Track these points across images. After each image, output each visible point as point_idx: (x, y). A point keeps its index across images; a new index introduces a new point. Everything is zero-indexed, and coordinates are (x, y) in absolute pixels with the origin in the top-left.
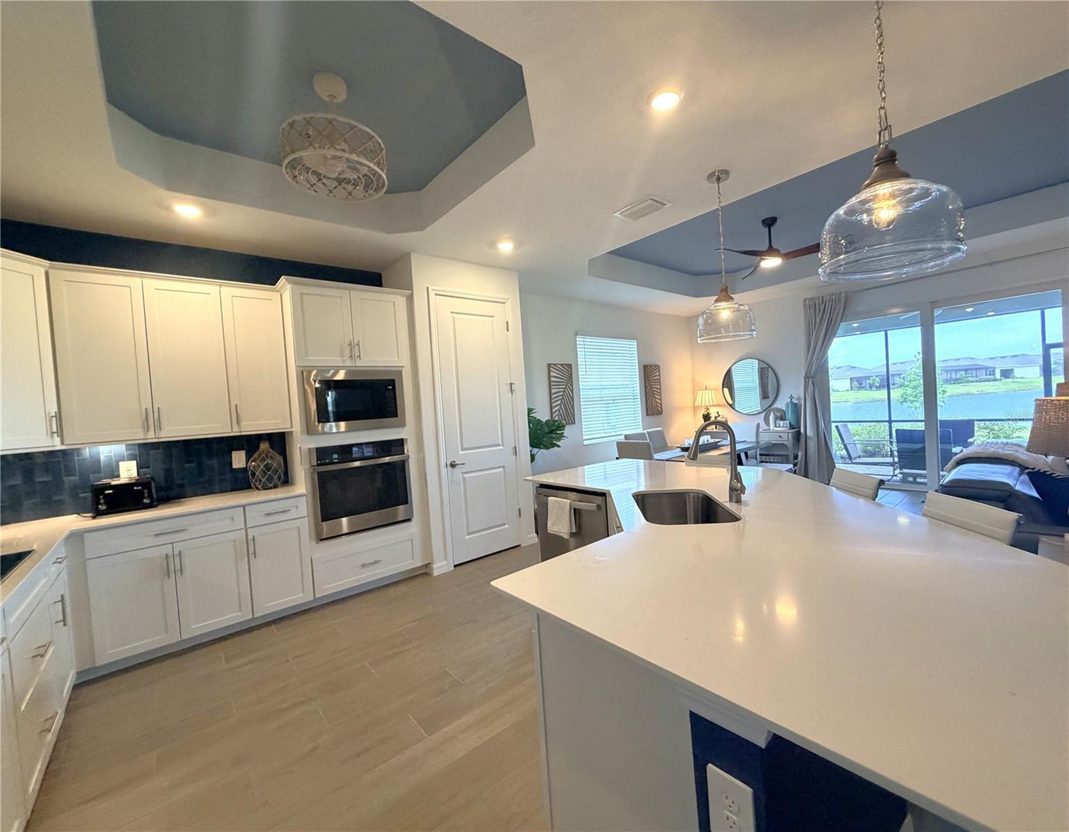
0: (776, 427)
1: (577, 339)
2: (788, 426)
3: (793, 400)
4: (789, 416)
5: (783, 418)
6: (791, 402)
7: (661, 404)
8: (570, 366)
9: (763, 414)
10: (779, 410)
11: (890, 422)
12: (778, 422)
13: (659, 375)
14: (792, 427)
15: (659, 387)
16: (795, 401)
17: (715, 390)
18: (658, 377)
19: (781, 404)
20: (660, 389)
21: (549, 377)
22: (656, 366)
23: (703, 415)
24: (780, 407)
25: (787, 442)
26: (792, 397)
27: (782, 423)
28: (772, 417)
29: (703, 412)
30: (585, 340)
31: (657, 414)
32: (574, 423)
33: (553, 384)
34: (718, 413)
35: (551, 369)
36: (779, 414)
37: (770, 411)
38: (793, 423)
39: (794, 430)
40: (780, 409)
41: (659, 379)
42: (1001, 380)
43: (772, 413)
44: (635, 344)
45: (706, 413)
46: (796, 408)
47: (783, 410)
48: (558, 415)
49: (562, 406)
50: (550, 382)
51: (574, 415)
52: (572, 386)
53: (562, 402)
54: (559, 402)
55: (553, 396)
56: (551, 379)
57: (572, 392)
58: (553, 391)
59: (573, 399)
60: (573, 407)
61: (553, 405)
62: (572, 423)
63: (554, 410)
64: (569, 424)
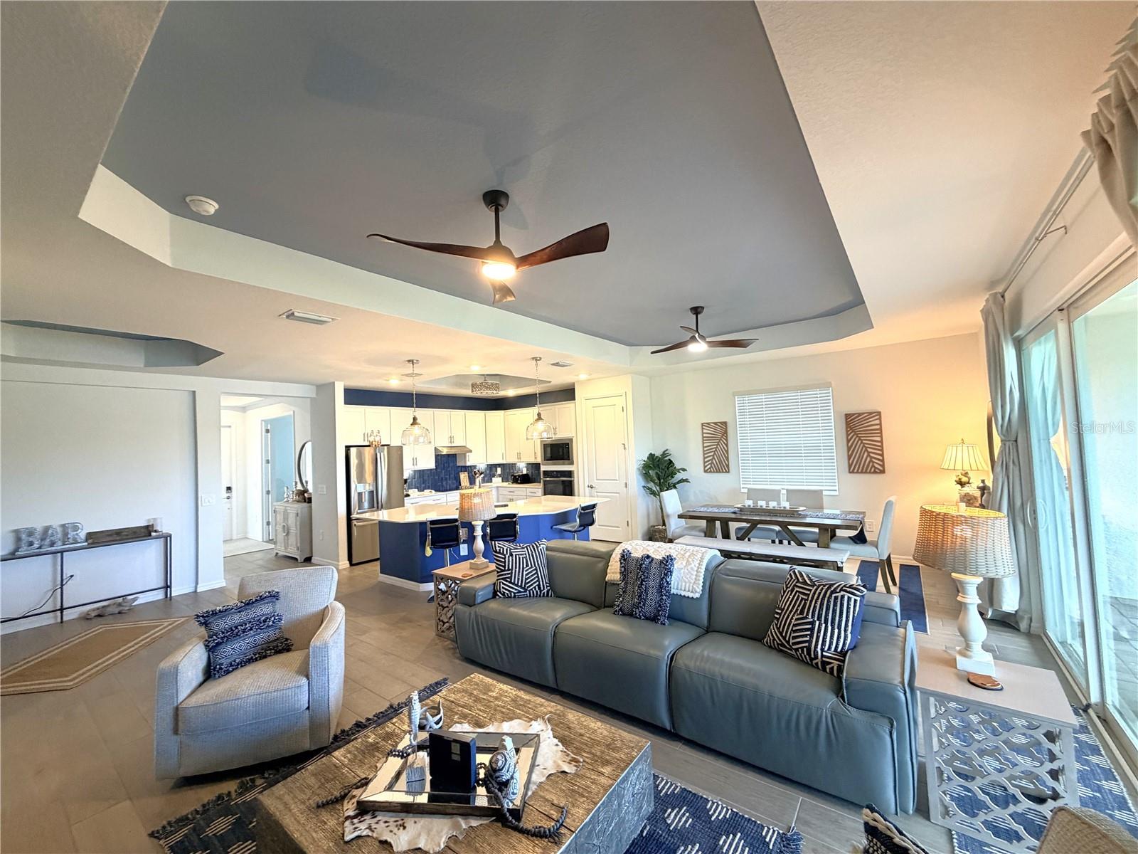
1: (737, 399)
7: (882, 460)
8: (727, 424)
13: (880, 425)
15: (878, 439)
18: (877, 427)
20: (881, 442)
21: (703, 433)
22: (871, 413)
30: (746, 398)
31: (873, 473)
32: (729, 472)
34: (983, 481)
35: (704, 427)
41: (880, 429)
48: (711, 464)
49: (715, 457)
50: (703, 437)
51: (728, 466)
52: (727, 440)
53: (715, 454)
54: (712, 454)
55: (705, 449)
56: (705, 435)
57: (727, 445)
58: (705, 445)
59: (727, 451)
60: (727, 458)
61: (706, 456)
62: (726, 472)
63: (706, 460)
64: (723, 472)
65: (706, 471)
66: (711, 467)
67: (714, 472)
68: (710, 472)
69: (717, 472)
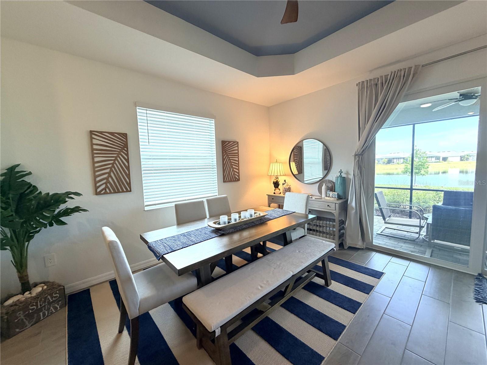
0: (326, 196)
1: (138, 110)
2: (336, 197)
3: (342, 174)
4: (338, 187)
5: (332, 189)
6: (341, 176)
7: (239, 173)
8: (125, 135)
9: (318, 184)
10: (330, 182)
11: (411, 189)
12: (329, 192)
13: (238, 150)
14: (339, 197)
15: (237, 159)
16: (344, 175)
17: (283, 163)
18: (237, 151)
19: (333, 176)
20: (238, 161)
21: (92, 144)
22: (234, 142)
23: (274, 182)
24: (331, 179)
25: (334, 211)
26: (341, 172)
27: (331, 193)
28: (324, 188)
29: (274, 180)
30: (148, 112)
31: (235, 181)
32: (130, 191)
33: (95, 152)
34: (285, 181)
35: (94, 136)
36: (330, 185)
37: (323, 182)
38: (341, 194)
39: (340, 201)
40: (332, 181)
41: (238, 153)
42: (442, 162)
43: (324, 184)
44: (214, 122)
45: (275, 181)
46: (344, 181)
47: (333, 182)
48: (106, 183)
49: (112, 174)
50: (93, 150)
51: (129, 184)
52: (127, 155)
53: (111, 170)
54: (108, 171)
55: (96, 165)
56: (95, 147)
57: (128, 161)
58: (96, 159)
59: (128, 168)
60: (129, 176)
61: (97, 173)
62: (127, 191)
63: (98, 179)
64: (123, 191)
65: (97, 193)
66: (107, 187)
67: (111, 193)
68: (106, 193)
69: (115, 192)
